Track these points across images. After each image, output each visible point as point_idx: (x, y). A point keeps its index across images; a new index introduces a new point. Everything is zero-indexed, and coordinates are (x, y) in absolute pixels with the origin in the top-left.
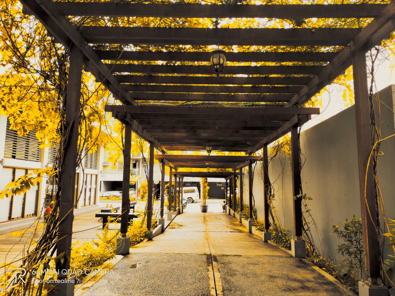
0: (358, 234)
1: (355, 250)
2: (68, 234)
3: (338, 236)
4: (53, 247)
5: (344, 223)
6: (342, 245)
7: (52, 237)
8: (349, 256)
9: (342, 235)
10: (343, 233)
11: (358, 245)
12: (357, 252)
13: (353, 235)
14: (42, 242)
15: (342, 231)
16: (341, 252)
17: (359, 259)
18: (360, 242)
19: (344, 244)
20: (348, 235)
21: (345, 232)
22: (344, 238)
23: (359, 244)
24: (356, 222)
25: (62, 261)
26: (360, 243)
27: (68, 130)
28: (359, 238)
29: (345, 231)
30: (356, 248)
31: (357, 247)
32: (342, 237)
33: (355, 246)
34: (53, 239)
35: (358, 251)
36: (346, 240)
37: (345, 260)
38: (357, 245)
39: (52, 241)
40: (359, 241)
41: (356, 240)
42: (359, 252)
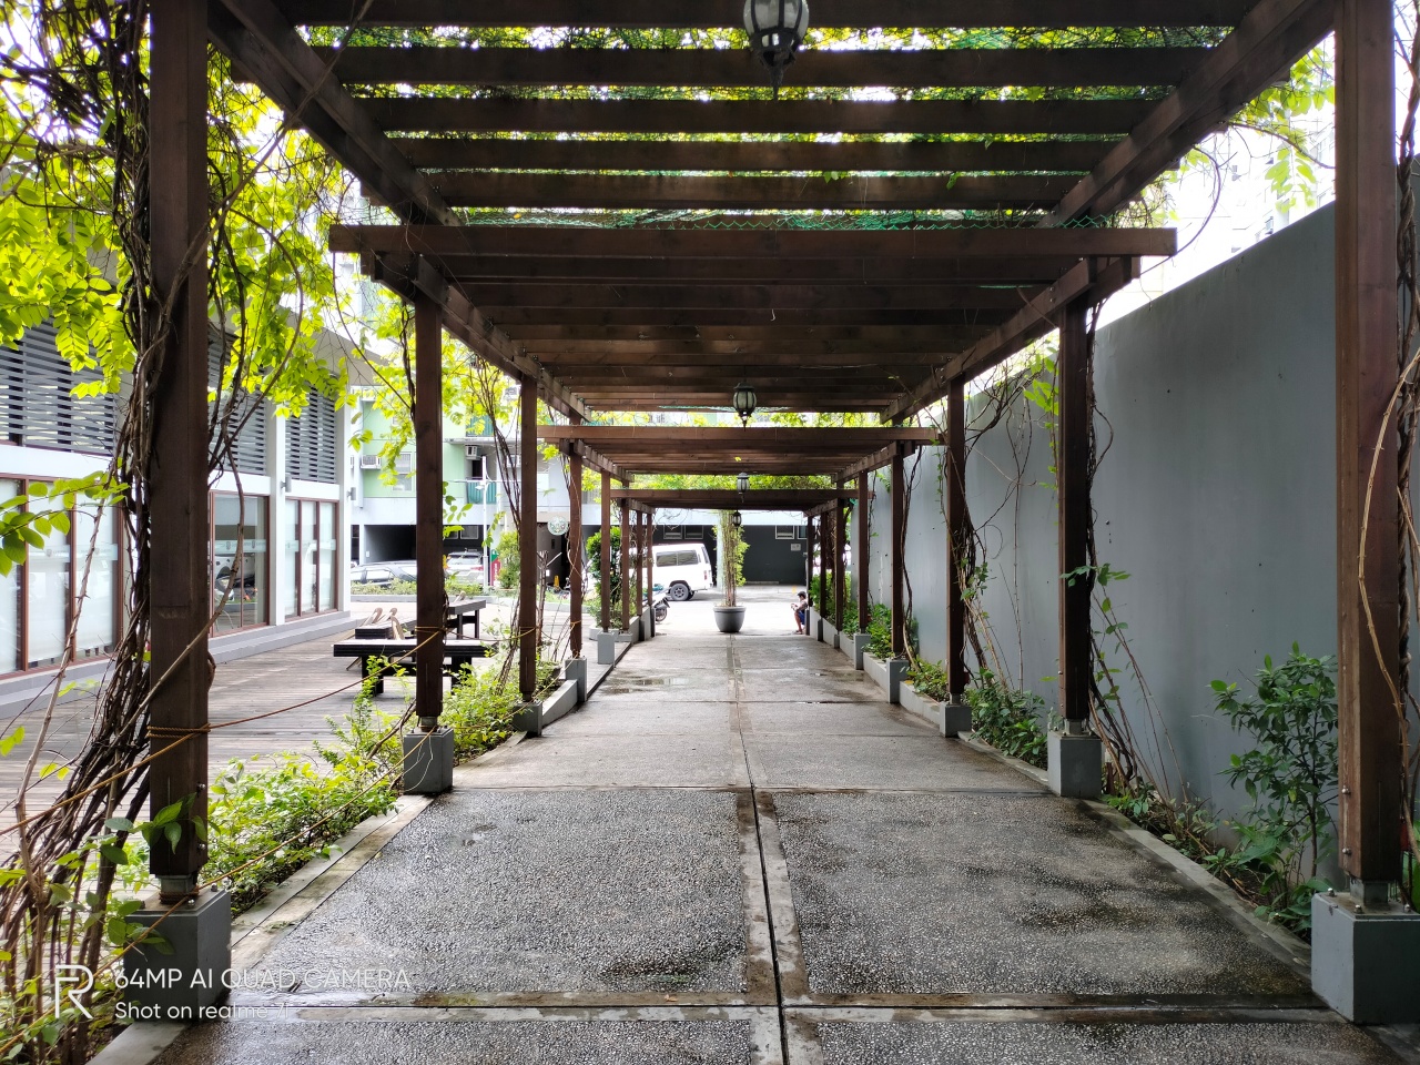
0: (1312, 714)
1: (1295, 774)
2: (189, 733)
3: (1233, 723)
4: (137, 785)
5: (1257, 672)
6: (1247, 756)
7: (133, 744)
8: (1273, 795)
9: (1247, 719)
10: (1254, 710)
11: (1309, 757)
12: (1303, 781)
13: (1289, 718)
14: (93, 765)
15: (1248, 703)
16: (1241, 783)
17: (1309, 808)
18: (1318, 744)
19: (1256, 753)
20: (1271, 717)
21: (1262, 707)
22: (1258, 731)
23: (1315, 753)
24: (1304, 671)
25: (175, 837)
26: (1317, 748)
27: (164, 316)
28: (1312, 730)
29: (1262, 702)
30: (1299, 765)
31: (1304, 764)
32: (1249, 727)
33: (1298, 757)
34: (135, 752)
35: (1307, 778)
36: (1262, 739)
37: (1258, 808)
38: (1303, 755)
39: (130, 760)
40: (1314, 742)
41: (1299, 737)
42: (1310, 781)
